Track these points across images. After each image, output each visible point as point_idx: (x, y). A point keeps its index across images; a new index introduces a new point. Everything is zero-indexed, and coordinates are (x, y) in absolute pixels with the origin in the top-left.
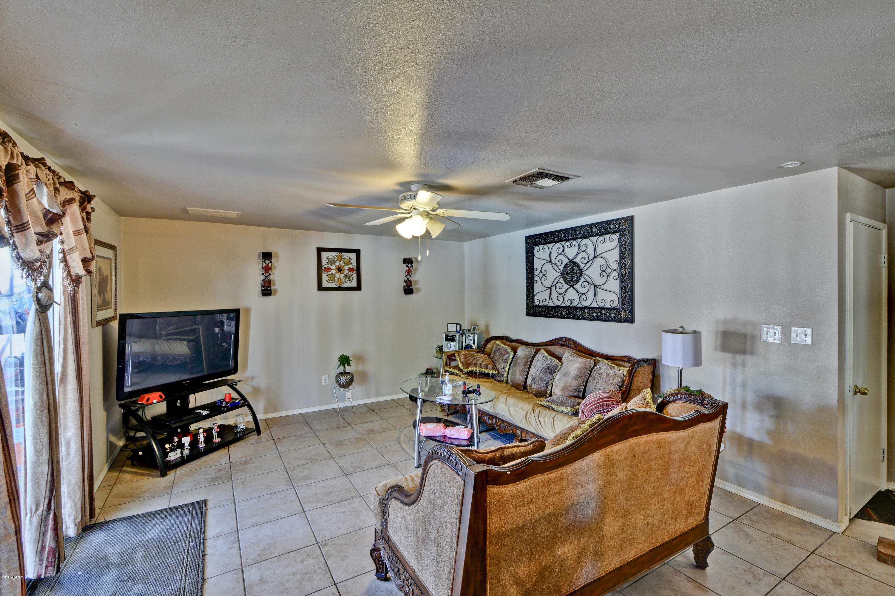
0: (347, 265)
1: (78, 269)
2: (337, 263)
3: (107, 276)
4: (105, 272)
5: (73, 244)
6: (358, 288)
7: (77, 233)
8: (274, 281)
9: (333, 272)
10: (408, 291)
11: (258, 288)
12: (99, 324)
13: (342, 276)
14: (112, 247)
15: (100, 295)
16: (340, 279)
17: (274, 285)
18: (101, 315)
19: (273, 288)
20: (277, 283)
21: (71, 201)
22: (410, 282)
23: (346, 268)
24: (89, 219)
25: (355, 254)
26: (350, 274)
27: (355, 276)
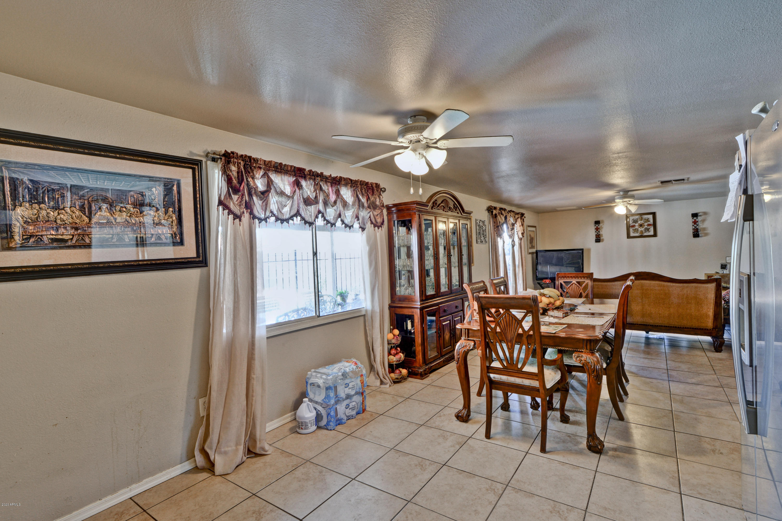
0: (646, 222)
1: (521, 236)
2: (639, 222)
3: (533, 238)
4: (532, 236)
5: (519, 229)
6: (655, 235)
7: (520, 226)
8: (602, 235)
9: (637, 227)
10: (696, 234)
11: (594, 238)
12: (530, 253)
13: (643, 229)
14: (535, 227)
15: (530, 244)
16: (642, 231)
17: (602, 236)
18: (531, 251)
19: (601, 238)
20: (604, 235)
21: (518, 218)
22: (697, 229)
23: (646, 224)
24: (523, 221)
25: (652, 215)
26: (648, 227)
27: (652, 229)
